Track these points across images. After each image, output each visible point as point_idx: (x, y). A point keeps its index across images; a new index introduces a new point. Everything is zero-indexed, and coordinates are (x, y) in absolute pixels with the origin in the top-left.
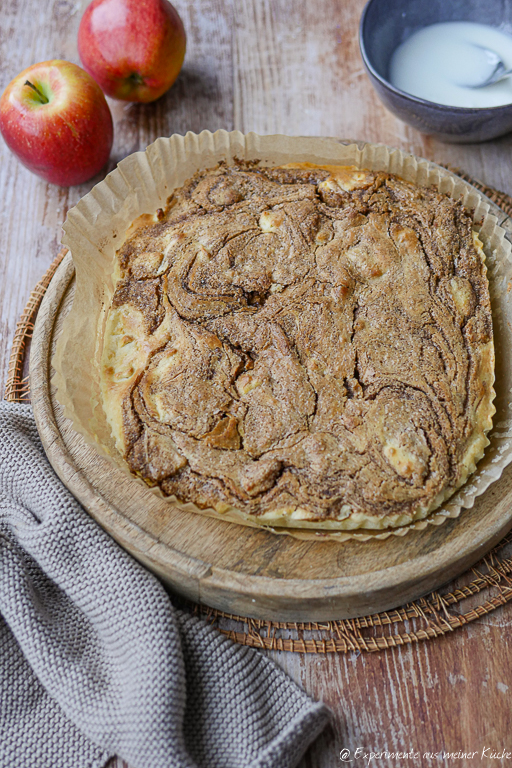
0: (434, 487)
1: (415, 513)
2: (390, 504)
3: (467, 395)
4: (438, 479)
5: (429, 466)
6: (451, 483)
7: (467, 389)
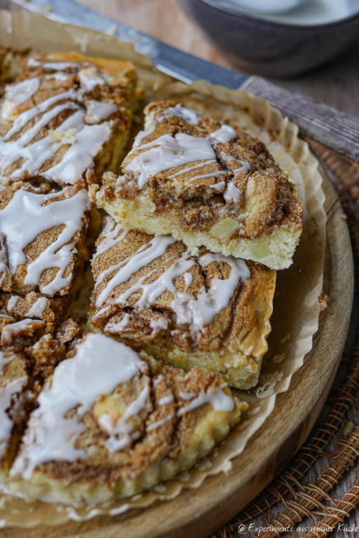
0: (145, 454)
1: (113, 485)
2: (81, 466)
3: (231, 324)
4: (153, 444)
5: (145, 426)
6: (172, 454)
7: (232, 315)
